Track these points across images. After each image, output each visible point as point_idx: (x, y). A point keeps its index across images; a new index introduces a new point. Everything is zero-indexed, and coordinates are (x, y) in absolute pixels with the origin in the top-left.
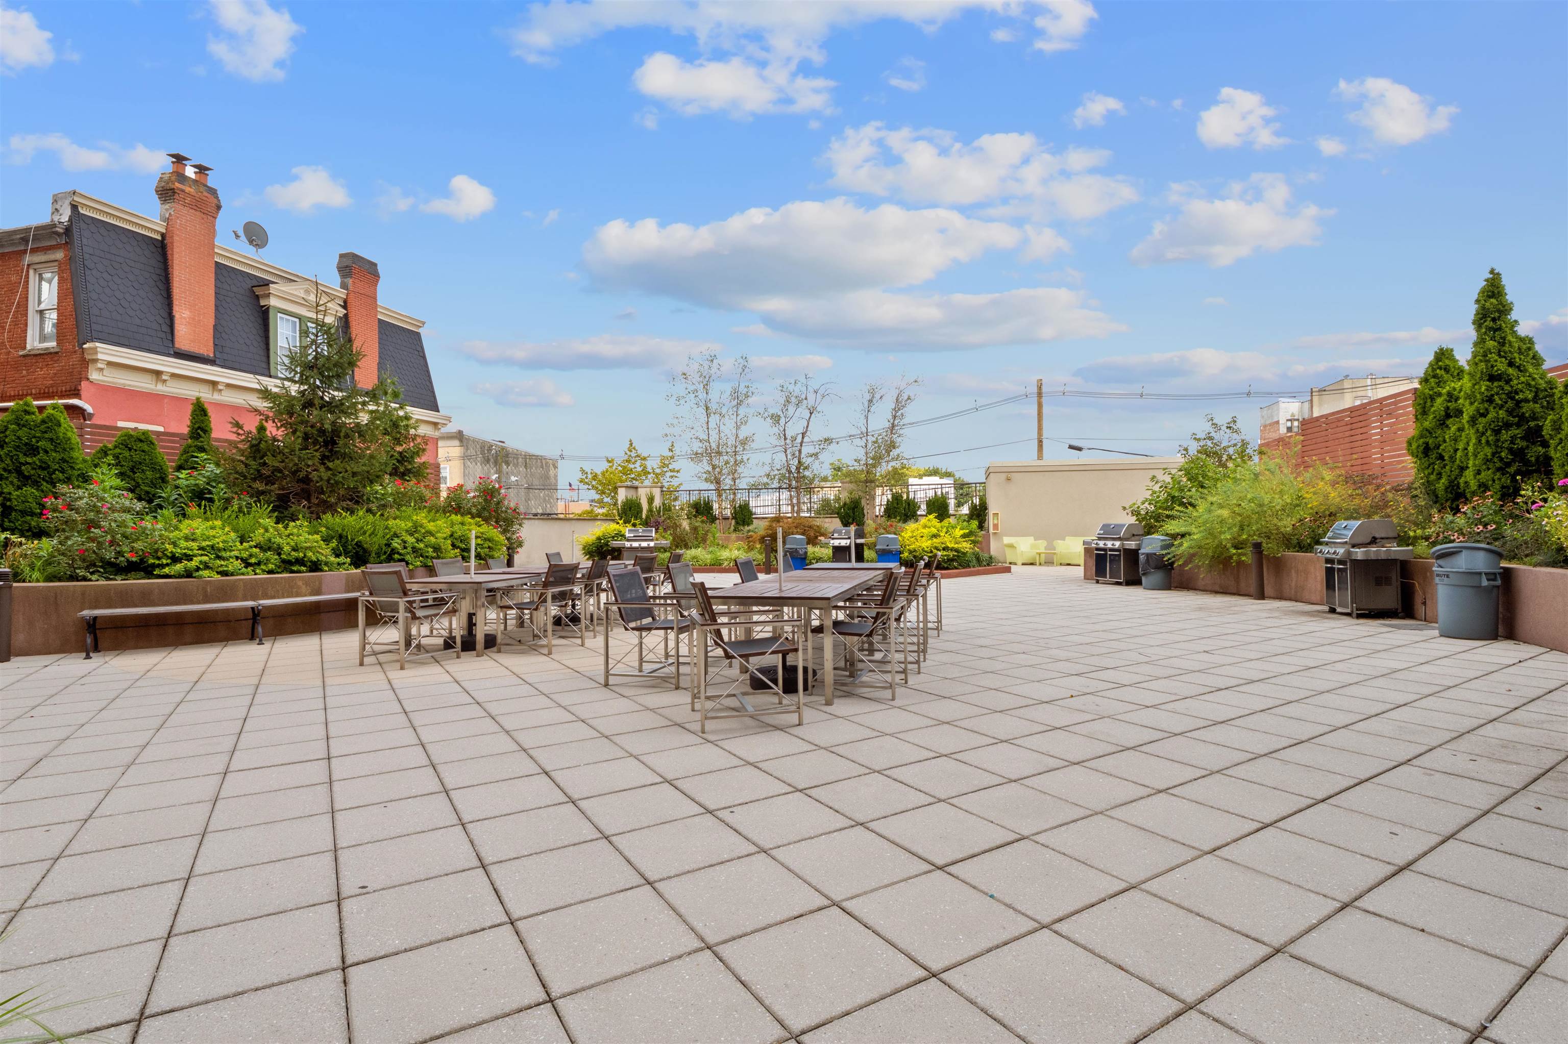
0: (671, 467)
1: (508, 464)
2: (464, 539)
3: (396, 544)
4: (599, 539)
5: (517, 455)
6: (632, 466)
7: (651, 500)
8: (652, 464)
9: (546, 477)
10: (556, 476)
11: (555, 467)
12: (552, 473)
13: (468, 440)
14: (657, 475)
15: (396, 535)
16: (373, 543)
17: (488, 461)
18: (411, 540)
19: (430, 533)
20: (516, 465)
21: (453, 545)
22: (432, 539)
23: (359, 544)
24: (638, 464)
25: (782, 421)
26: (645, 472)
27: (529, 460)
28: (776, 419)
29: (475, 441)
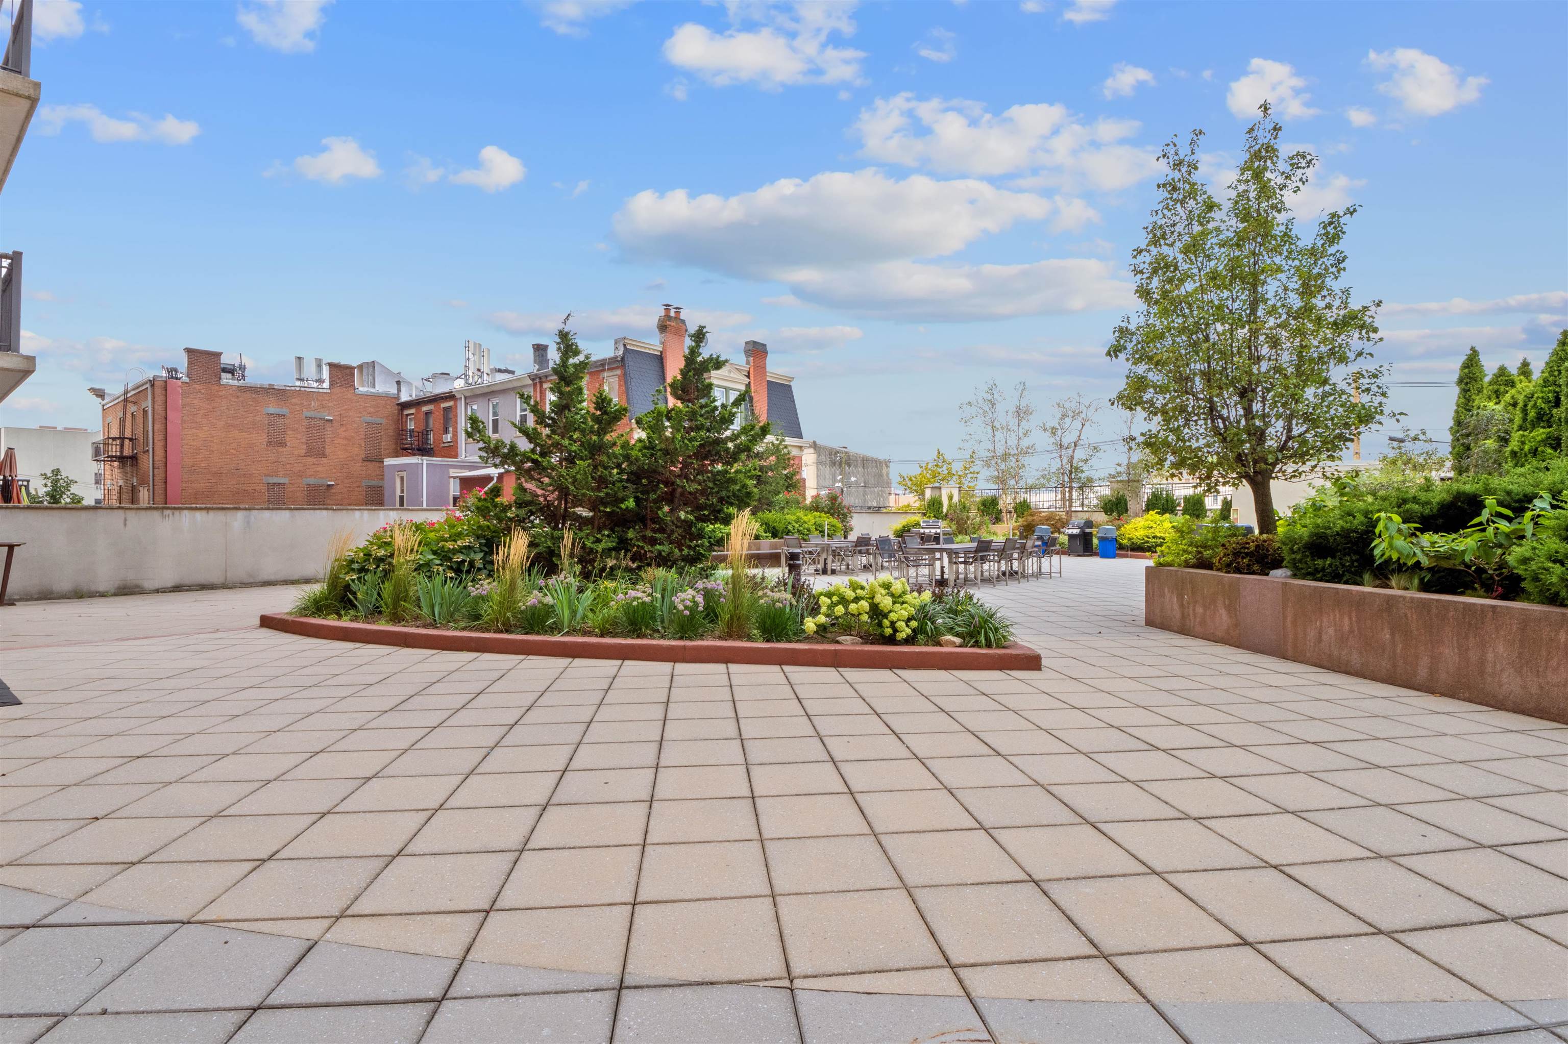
0: (971, 470)
1: (849, 466)
2: (821, 526)
3: (790, 527)
4: (904, 527)
5: (857, 457)
6: (940, 470)
7: (951, 498)
8: (957, 467)
9: (880, 475)
10: (888, 474)
11: (887, 467)
12: (884, 471)
13: (820, 448)
14: (960, 476)
15: (789, 523)
16: (780, 527)
17: (834, 464)
18: (797, 525)
19: (805, 522)
20: (856, 466)
21: (816, 529)
22: (806, 526)
23: (774, 528)
24: (945, 468)
25: (1059, 432)
26: (950, 473)
27: (866, 462)
28: (1054, 431)
29: (825, 448)
